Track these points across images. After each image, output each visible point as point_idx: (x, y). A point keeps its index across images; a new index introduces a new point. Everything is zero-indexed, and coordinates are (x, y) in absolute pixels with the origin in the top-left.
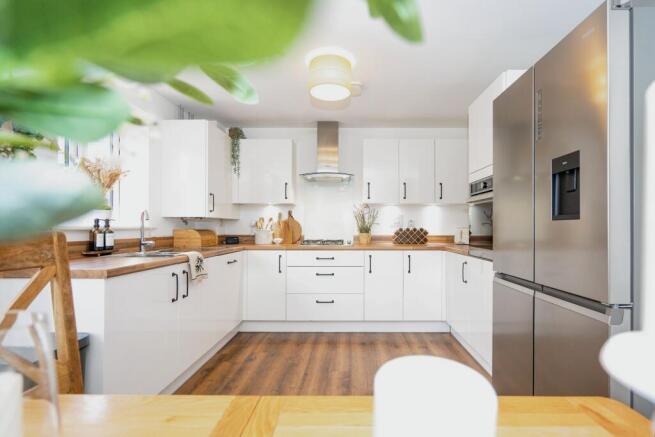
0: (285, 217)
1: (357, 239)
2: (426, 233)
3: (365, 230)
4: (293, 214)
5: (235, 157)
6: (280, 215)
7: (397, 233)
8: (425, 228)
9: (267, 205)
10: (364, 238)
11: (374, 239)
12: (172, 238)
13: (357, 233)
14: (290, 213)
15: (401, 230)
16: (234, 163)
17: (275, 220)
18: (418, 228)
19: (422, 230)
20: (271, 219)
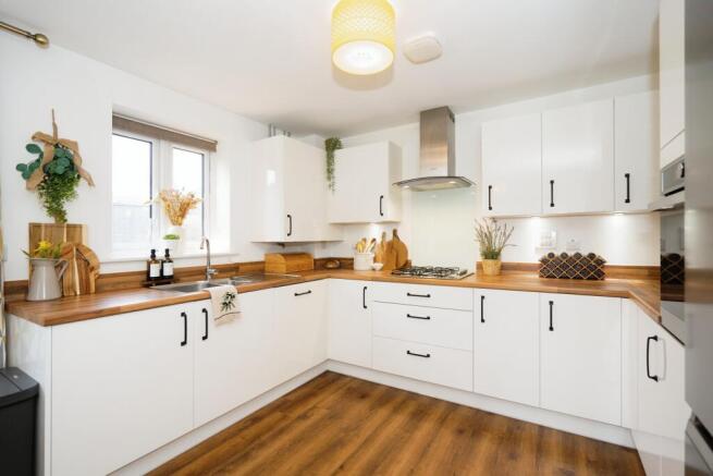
0: (390, 237)
1: (480, 266)
2: (601, 262)
3: (491, 254)
4: (399, 234)
5: (330, 171)
6: (384, 235)
7: (544, 261)
8: (599, 253)
9: (368, 223)
10: (491, 267)
11: (505, 269)
12: (263, 263)
13: (480, 259)
14: (395, 232)
15: (551, 255)
16: (329, 178)
17: (379, 241)
18: (585, 253)
19: (592, 256)
20: (374, 240)
